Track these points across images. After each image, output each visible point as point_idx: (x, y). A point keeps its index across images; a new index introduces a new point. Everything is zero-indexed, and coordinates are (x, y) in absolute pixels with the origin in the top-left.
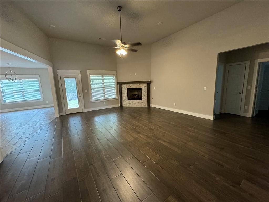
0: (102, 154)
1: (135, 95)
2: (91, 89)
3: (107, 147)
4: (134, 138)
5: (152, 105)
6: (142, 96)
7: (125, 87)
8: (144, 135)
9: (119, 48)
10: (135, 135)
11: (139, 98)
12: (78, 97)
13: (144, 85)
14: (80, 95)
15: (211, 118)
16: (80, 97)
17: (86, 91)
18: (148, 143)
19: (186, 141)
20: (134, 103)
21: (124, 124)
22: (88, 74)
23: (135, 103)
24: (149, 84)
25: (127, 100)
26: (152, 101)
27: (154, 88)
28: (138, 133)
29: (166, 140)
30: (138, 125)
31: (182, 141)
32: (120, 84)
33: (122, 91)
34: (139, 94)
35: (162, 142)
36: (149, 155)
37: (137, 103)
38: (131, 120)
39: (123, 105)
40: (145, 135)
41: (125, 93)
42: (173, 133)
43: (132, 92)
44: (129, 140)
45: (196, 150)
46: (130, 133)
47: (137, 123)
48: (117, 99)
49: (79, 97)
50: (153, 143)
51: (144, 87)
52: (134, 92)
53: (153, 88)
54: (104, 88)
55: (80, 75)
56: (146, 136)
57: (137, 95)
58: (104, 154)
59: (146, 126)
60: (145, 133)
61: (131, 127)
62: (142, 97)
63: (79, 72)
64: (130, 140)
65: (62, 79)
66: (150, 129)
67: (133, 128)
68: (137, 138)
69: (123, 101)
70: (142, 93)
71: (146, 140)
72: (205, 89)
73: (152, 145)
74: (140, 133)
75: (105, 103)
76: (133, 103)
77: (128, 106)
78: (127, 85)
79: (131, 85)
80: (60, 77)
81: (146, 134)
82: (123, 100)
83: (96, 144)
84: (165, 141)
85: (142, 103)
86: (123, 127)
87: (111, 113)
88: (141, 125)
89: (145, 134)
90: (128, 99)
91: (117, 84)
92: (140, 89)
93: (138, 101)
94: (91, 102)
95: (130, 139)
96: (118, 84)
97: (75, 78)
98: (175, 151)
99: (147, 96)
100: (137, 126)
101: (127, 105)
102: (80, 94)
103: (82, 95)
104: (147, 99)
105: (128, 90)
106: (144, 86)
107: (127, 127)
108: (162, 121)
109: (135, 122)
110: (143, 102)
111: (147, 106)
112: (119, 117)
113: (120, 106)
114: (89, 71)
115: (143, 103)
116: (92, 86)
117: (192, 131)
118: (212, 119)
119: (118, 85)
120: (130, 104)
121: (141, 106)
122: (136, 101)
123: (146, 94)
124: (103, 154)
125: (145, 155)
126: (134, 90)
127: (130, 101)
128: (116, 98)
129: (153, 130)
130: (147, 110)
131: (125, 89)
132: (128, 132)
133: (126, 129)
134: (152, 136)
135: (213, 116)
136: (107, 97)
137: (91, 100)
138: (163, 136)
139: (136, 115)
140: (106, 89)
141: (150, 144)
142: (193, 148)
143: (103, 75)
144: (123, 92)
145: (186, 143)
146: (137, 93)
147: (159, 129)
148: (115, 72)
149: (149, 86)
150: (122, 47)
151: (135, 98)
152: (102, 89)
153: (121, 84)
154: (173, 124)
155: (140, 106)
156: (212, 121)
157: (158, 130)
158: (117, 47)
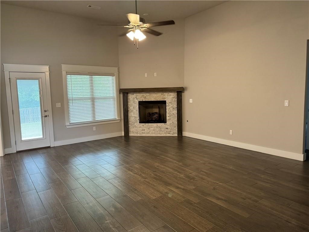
0: (106, 222)
1: (153, 113)
2: (68, 101)
3: (113, 209)
4: (161, 193)
5: (186, 134)
6: (167, 115)
7: (134, 99)
8: (178, 188)
9: (133, 28)
10: (163, 189)
11: (162, 119)
12: (42, 117)
13: (170, 95)
14: (46, 114)
15: (300, 157)
16: (46, 116)
17: (58, 105)
18: (189, 202)
19: (255, 198)
20: (152, 129)
21: (137, 168)
22: (64, 73)
23: (154, 130)
24: (180, 92)
25: (137, 123)
26: (186, 125)
27: (191, 101)
28: (167, 184)
29: (220, 197)
30: (164, 170)
31: (250, 199)
32: (124, 93)
33: (129, 106)
34: (162, 112)
35: (214, 200)
36: (192, 222)
37: (157, 130)
38: (150, 161)
39: (130, 132)
40: (181, 188)
41: (135, 111)
42: (231, 185)
43: (147, 107)
44: (152, 197)
45: (275, 212)
46: (151, 184)
47: (162, 166)
48: (119, 121)
49: (44, 116)
50: (196, 202)
51: (170, 99)
52: (152, 107)
53: (189, 100)
54: (93, 100)
55: (48, 74)
56: (183, 189)
57: (156, 113)
58: (110, 223)
59: (180, 173)
60: (180, 184)
61: (151, 173)
62: (167, 118)
63: (46, 69)
64: (154, 198)
65: (12, 80)
66: (188, 177)
67: (155, 175)
68: (166, 193)
69: (130, 125)
70: (167, 110)
71: (184, 197)
72: (286, 104)
73: (195, 205)
74: (170, 184)
75: (94, 128)
76: (149, 129)
77: (139, 135)
78: (138, 94)
79: (145, 95)
80: (10, 78)
81: (182, 185)
82: (130, 123)
83: (91, 204)
84: (218, 199)
85: (167, 128)
86: (136, 174)
87: (109, 148)
88: (169, 169)
89: (180, 186)
90: (141, 122)
91: (120, 93)
92: (164, 102)
93: (160, 125)
94: (68, 127)
95: (152, 195)
96: (122, 93)
97: (38, 80)
98: (238, 214)
99: (176, 115)
100: (163, 172)
101: (137, 133)
102: (45, 111)
103: (50, 113)
104: (177, 122)
105: (141, 103)
106: (171, 97)
107: (144, 173)
108: (209, 163)
109: (157, 164)
110: (169, 127)
111: (177, 135)
112: (126, 155)
113: (123, 135)
114: (64, 67)
115: (169, 130)
116: (70, 96)
117: (267, 181)
118: (302, 160)
119: (122, 95)
120: (143, 131)
121: (164, 135)
122: (155, 125)
123: (175, 112)
124: (108, 222)
125: (184, 223)
126: (152, 105)
127: (143, 126)
128: (117, 119)
129: (193, 179)
130: (176, 142)
131: (134, 101)
132: (148, 182)
133: (143, 177)
134: (194, 189)
135: (303, 154)
136: (99, 118)
137: (67, 124)
138: (214, 189)
139: (158, 151)
140: (97, 103)
141: (191, 204)
142: (270, 209)
143: (91, 74)
144: (130, 108)
145: (256, 201)
146: (156, 110)
147: (204, 177)
148: (115, 70)
149: (181, 96)
150: (137, 26)
151: (154, 119)
152: (89, 103)
153: (127, 93)
154: (231, 168)
155: (162, 135)
156: (302, 164)
157: (204, 179)
158: (129, 26)
